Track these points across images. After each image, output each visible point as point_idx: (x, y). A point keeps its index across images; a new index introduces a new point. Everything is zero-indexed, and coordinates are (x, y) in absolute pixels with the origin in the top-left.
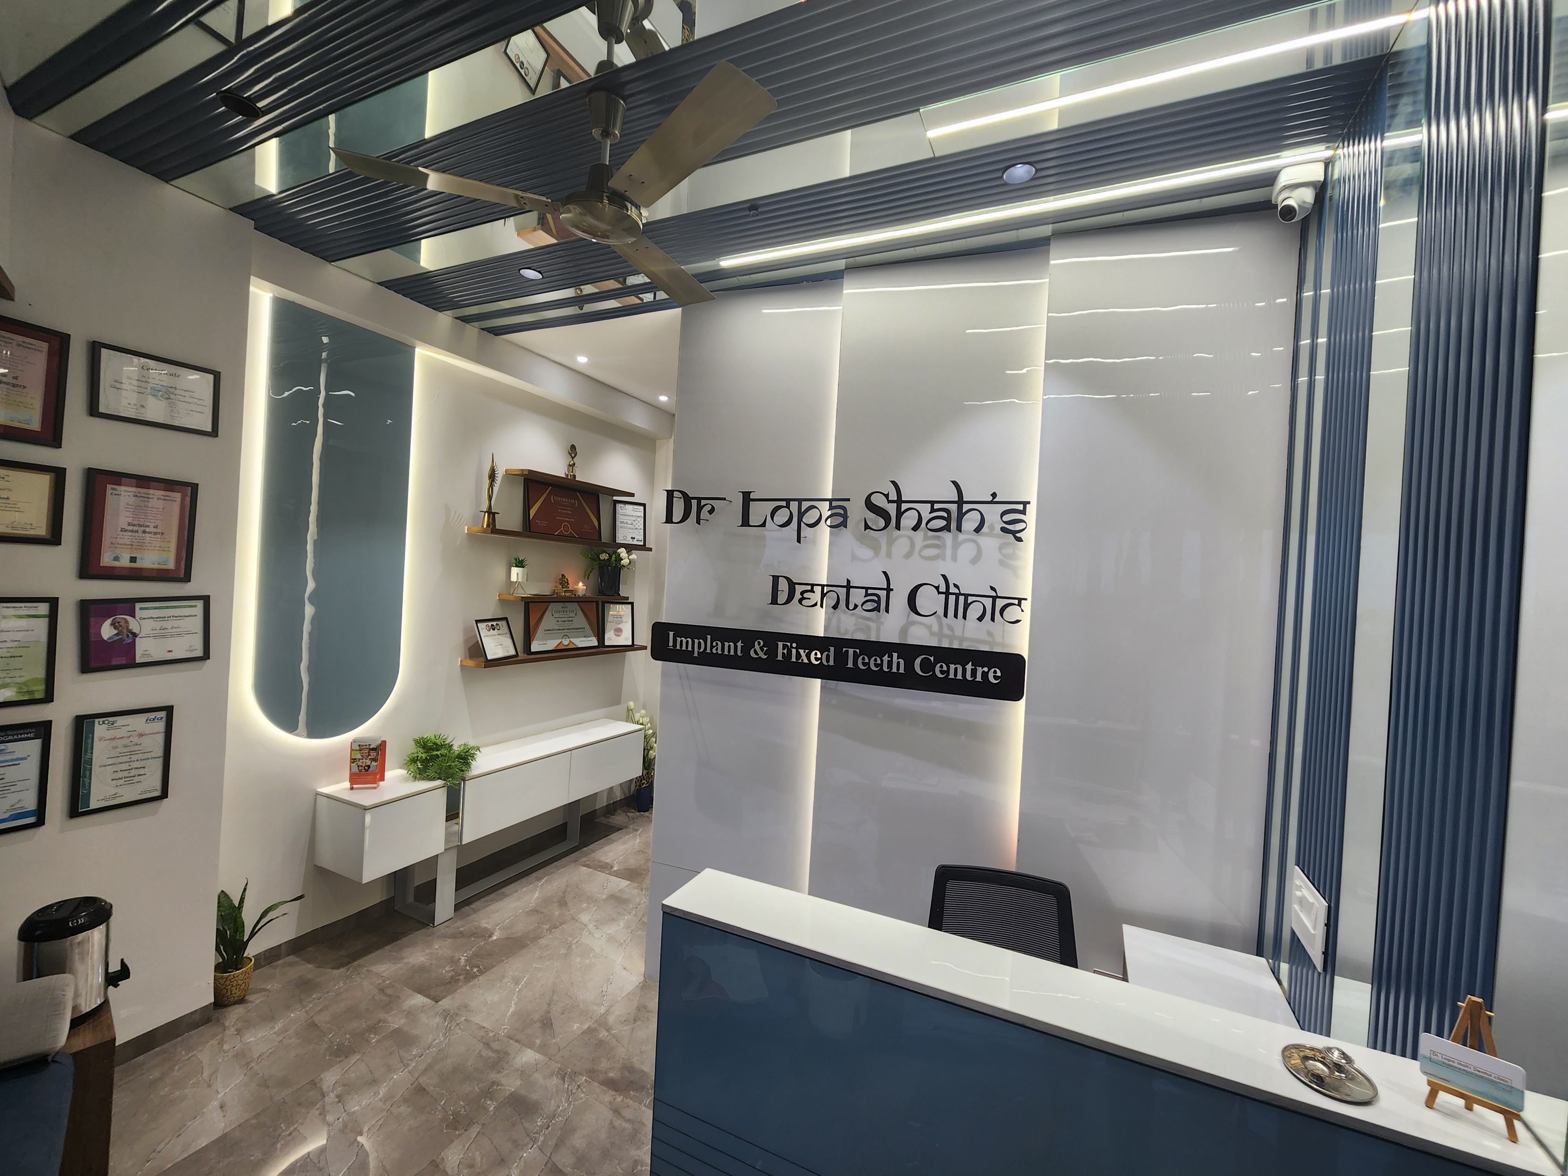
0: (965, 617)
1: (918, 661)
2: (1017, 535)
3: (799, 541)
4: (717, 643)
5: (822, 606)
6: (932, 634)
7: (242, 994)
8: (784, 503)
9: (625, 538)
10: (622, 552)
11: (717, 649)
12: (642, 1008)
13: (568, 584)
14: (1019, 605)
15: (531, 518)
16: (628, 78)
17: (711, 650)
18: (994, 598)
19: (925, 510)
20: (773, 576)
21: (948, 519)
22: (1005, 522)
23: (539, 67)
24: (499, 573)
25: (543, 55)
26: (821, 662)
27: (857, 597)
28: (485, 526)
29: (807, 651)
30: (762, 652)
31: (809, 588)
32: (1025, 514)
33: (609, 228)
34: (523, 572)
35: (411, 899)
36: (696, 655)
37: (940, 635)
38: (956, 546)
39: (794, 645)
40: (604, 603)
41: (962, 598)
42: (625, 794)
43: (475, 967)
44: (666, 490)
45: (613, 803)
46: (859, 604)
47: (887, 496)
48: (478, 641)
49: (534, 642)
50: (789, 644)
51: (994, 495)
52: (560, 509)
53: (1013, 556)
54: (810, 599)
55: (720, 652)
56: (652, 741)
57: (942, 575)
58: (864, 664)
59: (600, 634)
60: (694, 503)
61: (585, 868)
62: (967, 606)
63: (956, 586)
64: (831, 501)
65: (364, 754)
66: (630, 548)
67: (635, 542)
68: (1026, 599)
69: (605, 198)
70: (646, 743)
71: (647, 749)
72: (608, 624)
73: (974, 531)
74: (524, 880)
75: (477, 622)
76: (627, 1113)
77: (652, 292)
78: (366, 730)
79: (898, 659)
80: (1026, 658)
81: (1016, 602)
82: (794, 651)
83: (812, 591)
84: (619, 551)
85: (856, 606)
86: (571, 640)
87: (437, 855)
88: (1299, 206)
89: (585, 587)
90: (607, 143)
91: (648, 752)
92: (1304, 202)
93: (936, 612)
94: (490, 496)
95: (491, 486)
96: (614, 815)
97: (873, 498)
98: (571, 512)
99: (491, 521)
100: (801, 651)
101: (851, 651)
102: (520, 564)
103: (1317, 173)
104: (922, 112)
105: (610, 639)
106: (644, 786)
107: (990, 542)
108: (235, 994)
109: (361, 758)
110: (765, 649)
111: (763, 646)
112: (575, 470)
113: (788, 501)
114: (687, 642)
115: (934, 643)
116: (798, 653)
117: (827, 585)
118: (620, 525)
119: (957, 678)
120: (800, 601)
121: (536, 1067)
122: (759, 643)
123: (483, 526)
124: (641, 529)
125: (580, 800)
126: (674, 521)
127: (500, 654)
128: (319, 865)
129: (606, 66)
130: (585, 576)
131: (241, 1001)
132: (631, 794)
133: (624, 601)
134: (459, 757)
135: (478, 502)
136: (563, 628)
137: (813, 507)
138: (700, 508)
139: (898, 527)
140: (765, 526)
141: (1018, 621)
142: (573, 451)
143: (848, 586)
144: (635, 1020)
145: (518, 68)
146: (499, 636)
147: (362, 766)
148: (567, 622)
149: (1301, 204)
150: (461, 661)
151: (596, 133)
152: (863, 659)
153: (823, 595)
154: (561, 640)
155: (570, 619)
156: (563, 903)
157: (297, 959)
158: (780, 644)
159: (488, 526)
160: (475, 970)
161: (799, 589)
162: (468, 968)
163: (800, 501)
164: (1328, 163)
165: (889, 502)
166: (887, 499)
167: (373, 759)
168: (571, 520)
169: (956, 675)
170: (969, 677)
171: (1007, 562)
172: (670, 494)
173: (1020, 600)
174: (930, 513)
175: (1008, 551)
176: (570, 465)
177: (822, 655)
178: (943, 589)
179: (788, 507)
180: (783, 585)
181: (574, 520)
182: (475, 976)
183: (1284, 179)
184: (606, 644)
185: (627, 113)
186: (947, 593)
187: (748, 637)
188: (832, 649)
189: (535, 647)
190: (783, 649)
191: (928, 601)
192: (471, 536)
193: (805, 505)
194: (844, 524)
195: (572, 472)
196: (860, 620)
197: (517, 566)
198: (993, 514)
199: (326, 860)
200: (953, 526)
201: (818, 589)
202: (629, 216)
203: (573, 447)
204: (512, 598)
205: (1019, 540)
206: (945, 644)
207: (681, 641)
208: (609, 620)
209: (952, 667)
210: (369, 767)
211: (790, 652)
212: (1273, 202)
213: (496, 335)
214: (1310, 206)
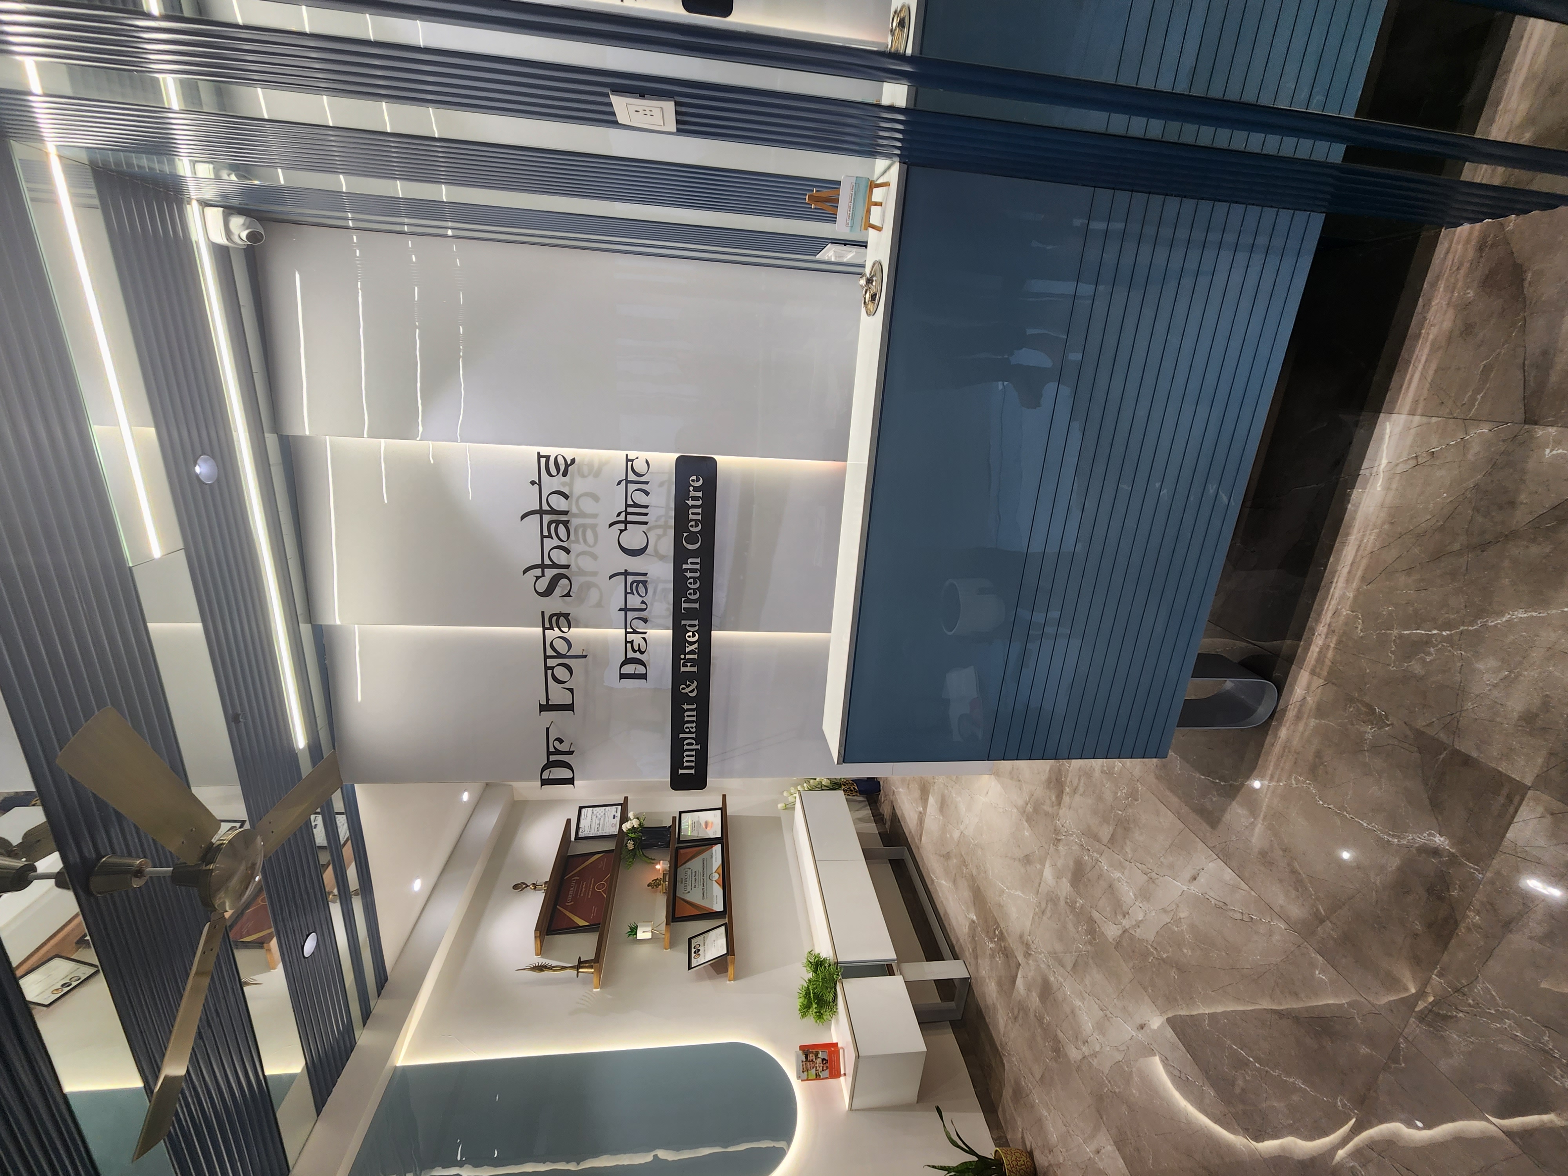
0: (647, 507)
1: (690, 547)
2: (569, 463)
3: (585, 656)
4: (687, 728)
5: (645, 633)
6: (665, 534)
7: (1025, 1155)
8: (549, 672)
9: (613, 825)
10: (626, 826)
11: (692, 728)
12: (1011, 775)
13: (658, 879)
14: (632, 461)
15: (588, 924)
16: (77, 855)
17: (693, 733)
18: (628, 482)
19: (549, 543)
20: (620, 679)
21: (558, 523)
22: (558, 473)
23: (70, 965)
24: (643, 951)
25: (57, 962)
26: (696, 631)
27: (634, 601)
28: (593, 970)
29: (687, 645)
30: (691, 685)
31: (629, 645)
32: (549, 456)
33: (244, 863)
34: (642, 926)
35: (952, 1005)
36: (698, 747)
37: (665, 527)
38: (583, 515)
39: (682, 656)
40: (679, 842)
41: (630, 510)
42: (864, 807)
43: (995, 933)
44: (541, 786)
45: (873, 816)
46: (641, 599)
47: (538, 578)
48: (710, 964)
49: (714, 909)
50: (682, 661)
51: (533, 483)
52: (581, 894)
53: (590, 465)
54: (639, 644)
55: (694, 725)
56: (814, 782)
57: (610, 527)
58: (695, 593)
59: (709, 842)
60: (552, 758)
61: (923, 838)
62: (636, 505)
63: (619, 514)
64: (544, 629)
65: (812, 1065)
66: (624, 819)
67: (618, 815)
68: (627, 455)
69: (208, 867)
70: (817, 789)
71: (822, 788)
72: (700, 835)
73: (567, 500)
74: (933, 895)
75: (690, 968)
76: (1075, 783)
77: (335, 817)
78: (790, 1067)
79: (688, 564)
80: (678, 455)
81: (630, 463)
82: (688, 656)
83: (632, 642)
84: (625, 830)
85: (643, 602)
86: (714, 871)
87: (905, 982)
88: (247, 229)
89: (661, 862)
90: (150, 872)
91: (825, 786)
92: (244, 224)
93: (644, 532)
94: (562, 969)
95: (551, 968)
96: (884, 815)
97: (541, 590)
98: (585, 883)
99: (587, 965)
100: (688, 650)
101: (684, 605)
102: (634, 930)
103: (215, 215)
104: (132, 564)
105: (715, 833)
106: (856, 788)
107: (578, 486)
108: (1024, 1161)
109: (815, 1069)
110: (688, 683)
111: (686, 685)
112: (541, 883)
113: (547, 668)
114: (687, 756)
115: (671, 532)
116: (689, 653)
117: (626, 629)
118: (600, 831)
119: (701, 512)
120: (642, 653)
121: (1054, 865)
122: (683, 689)
123: (593, 973)
124: (605, 810)
125: (862, 849)
126: (572, 777)
127: (723, 941)
128: (916, 1098)
129: (61, 880)
130: (651, 863)
131: (1031, 1154)
132: (865, 799)
133: (677, 820)
134: (815, 971)
135: (568, 981)
136: (702, 880)
137: (551, 644)
138: (558, 752)
139: (567, 567)
140: (573, 689)
141: (647, 462)
142: (519, 887)
143: (625, 610)
144: (1019, 781)
145: (68, 990)
146: (706, 944)
147: (823, 1067)
148: (697, 877)
149: (245, 227)
150: (729, 981)
151: (136, 883)
152: (690, 594)
153: (635, 632)
154: (714, 882)
155: (694, 874)
156: (947, 856)
157: (1000, 1109)
158: (683, 669)
159: (591, 967)
160: (997, 932)
161: (631, 654)
162: (996, 940)
163: (546, 657)
164: (205, 204)
165: (543, 575)
166: (541, 577)
167: (815, 1056)
168: (592, 882)
169: (698, 514)
170: (700, 503)
171: (596, 471)
172: (545, 782)
173: (628, 460)
174: (552, 538)
175: (585, 470)
176: (535, 888)
177: (690, 631)
178: (622, 526)
179: (552, 668)
180: (629, 669)
181: (593, 879)
182: (1001, 933)
183: (220, 239)
184: (719, 836)
185: (119, 853)
186: (626, 522)
187: (678, 699)
188: (683, 622)
189: (719, 907)
190: (687, 666)
191: (634, 538)
192: (602, 985)
193: (550, 652)
194: (566, 616)
195: (542, 885)
196: (657, 598)
197: (636, 934)
198: (550, 484)
199: (911, 1092)
200: (564, 518)
201: (630, 637)
202: (229, 841)
203: (516, 887)
204: (668, 935)
205: (573, 461)
206: (672, 522)
207: (687, 761)
208: (697, 835)
209: (691, 517)
210: (823, 1060)
211: (689, 660)
212: (245, 247)
213: (386, 979)
214: (249, 219)
